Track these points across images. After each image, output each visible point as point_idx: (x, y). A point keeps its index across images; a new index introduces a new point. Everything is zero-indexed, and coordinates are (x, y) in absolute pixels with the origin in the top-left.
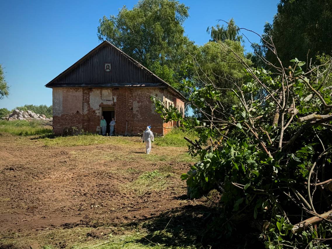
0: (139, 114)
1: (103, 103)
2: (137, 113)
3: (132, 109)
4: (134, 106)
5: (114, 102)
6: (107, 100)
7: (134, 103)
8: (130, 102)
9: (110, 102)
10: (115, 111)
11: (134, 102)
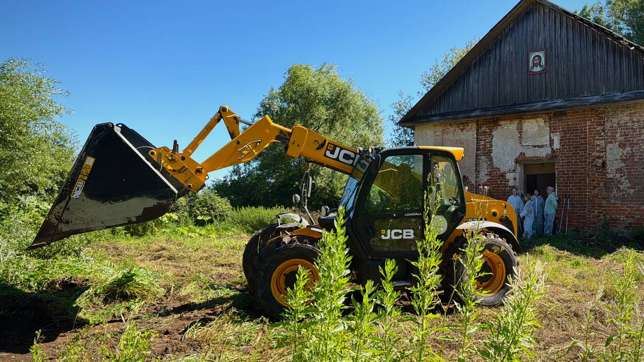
0: (623, 179)
1: (524, 154)
2: (618, 175)
3: (604, 164)
4: (608, 156)
5: (553, 149)
6: (535, 146)
7: (608, 148)
8: (599, 145)
9: (542, 150)
10: (557, 173)
11: (610, 146)
